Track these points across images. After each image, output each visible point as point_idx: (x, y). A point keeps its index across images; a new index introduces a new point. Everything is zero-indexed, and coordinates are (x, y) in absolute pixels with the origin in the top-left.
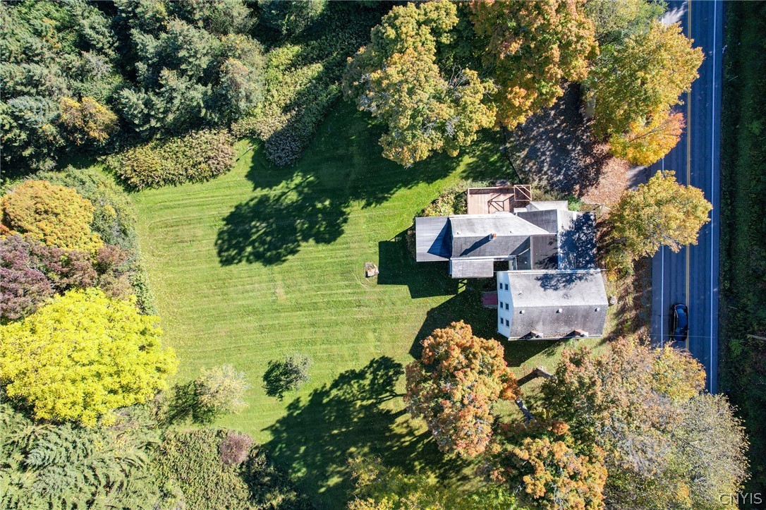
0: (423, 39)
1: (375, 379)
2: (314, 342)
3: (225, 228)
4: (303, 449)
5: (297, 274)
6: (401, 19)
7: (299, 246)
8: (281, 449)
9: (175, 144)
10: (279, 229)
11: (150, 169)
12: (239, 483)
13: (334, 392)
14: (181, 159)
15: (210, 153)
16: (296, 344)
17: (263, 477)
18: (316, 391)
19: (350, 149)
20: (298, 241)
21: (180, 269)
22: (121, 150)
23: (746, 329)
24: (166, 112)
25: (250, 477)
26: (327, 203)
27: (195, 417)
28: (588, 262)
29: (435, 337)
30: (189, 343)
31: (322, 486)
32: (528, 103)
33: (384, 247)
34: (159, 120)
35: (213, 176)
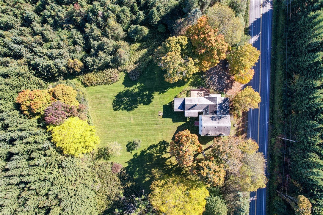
0: (177, 47)
1: (161, 147)
2: (142, 135)
3: (115, 99)
4: (138, 169)
5: (137, 114)
6: (171, 41)
7: (138, 106)
8: (131, 169)
9: (100, 73)
10: (132, 100)
11: (92, 80)
12: (117, 179)
13: (148, 151)
14: (102, 78)
15: (111, 76)
16: (136, 136)
17: (125, 177)
18: (142, 151)
19: (155, 76)
20: (138, 104)
21: (101, 112)
22: (84, 74)
23: (276, 135)
24: (99, 63)
25: (121, 177)
26: (147, 92)
27: (104, 158)
28: (227, 113)
29: (179, 134)
30: (103, 135)
31: (143, 181)
32: (208, 65)
33: (165, 106)
34: (96, 66)
35: (112, 83)
